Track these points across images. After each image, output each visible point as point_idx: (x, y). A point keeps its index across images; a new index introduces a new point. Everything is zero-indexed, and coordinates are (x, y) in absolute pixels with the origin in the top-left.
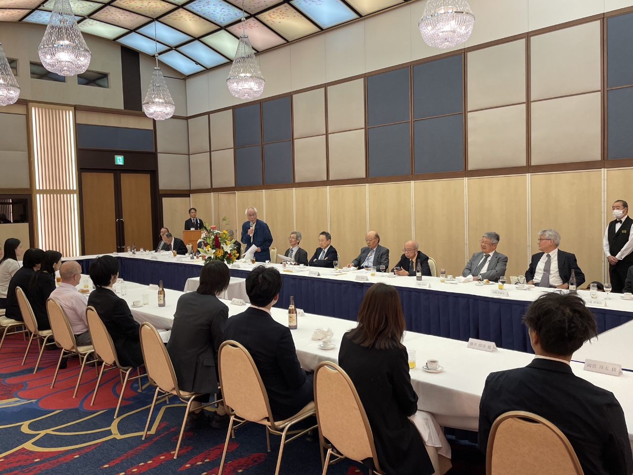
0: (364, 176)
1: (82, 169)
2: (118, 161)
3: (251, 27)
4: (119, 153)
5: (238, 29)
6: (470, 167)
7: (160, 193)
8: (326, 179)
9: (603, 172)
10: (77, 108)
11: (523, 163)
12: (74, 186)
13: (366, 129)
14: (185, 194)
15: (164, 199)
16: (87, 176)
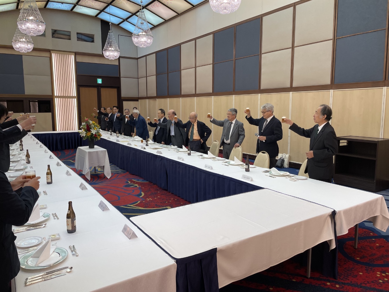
0: (212, 92)
1: (79, 86)
2: (99, 81)
3: (158, 6)
4: (100, 77)
5: (151, 8)
6: (262, 88)
7: (122, 99)
8: (194, 93)
9: (331, 91)
10: (76, 54)
11: (288, 85)
12: (75, 94)
13: (213, 64)
14: (136, 99)
15: (124, 102)
16: (82, 90)
